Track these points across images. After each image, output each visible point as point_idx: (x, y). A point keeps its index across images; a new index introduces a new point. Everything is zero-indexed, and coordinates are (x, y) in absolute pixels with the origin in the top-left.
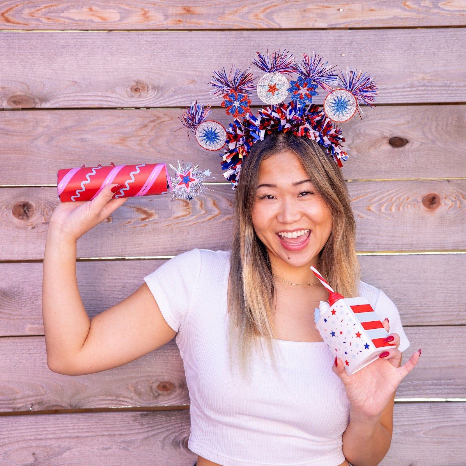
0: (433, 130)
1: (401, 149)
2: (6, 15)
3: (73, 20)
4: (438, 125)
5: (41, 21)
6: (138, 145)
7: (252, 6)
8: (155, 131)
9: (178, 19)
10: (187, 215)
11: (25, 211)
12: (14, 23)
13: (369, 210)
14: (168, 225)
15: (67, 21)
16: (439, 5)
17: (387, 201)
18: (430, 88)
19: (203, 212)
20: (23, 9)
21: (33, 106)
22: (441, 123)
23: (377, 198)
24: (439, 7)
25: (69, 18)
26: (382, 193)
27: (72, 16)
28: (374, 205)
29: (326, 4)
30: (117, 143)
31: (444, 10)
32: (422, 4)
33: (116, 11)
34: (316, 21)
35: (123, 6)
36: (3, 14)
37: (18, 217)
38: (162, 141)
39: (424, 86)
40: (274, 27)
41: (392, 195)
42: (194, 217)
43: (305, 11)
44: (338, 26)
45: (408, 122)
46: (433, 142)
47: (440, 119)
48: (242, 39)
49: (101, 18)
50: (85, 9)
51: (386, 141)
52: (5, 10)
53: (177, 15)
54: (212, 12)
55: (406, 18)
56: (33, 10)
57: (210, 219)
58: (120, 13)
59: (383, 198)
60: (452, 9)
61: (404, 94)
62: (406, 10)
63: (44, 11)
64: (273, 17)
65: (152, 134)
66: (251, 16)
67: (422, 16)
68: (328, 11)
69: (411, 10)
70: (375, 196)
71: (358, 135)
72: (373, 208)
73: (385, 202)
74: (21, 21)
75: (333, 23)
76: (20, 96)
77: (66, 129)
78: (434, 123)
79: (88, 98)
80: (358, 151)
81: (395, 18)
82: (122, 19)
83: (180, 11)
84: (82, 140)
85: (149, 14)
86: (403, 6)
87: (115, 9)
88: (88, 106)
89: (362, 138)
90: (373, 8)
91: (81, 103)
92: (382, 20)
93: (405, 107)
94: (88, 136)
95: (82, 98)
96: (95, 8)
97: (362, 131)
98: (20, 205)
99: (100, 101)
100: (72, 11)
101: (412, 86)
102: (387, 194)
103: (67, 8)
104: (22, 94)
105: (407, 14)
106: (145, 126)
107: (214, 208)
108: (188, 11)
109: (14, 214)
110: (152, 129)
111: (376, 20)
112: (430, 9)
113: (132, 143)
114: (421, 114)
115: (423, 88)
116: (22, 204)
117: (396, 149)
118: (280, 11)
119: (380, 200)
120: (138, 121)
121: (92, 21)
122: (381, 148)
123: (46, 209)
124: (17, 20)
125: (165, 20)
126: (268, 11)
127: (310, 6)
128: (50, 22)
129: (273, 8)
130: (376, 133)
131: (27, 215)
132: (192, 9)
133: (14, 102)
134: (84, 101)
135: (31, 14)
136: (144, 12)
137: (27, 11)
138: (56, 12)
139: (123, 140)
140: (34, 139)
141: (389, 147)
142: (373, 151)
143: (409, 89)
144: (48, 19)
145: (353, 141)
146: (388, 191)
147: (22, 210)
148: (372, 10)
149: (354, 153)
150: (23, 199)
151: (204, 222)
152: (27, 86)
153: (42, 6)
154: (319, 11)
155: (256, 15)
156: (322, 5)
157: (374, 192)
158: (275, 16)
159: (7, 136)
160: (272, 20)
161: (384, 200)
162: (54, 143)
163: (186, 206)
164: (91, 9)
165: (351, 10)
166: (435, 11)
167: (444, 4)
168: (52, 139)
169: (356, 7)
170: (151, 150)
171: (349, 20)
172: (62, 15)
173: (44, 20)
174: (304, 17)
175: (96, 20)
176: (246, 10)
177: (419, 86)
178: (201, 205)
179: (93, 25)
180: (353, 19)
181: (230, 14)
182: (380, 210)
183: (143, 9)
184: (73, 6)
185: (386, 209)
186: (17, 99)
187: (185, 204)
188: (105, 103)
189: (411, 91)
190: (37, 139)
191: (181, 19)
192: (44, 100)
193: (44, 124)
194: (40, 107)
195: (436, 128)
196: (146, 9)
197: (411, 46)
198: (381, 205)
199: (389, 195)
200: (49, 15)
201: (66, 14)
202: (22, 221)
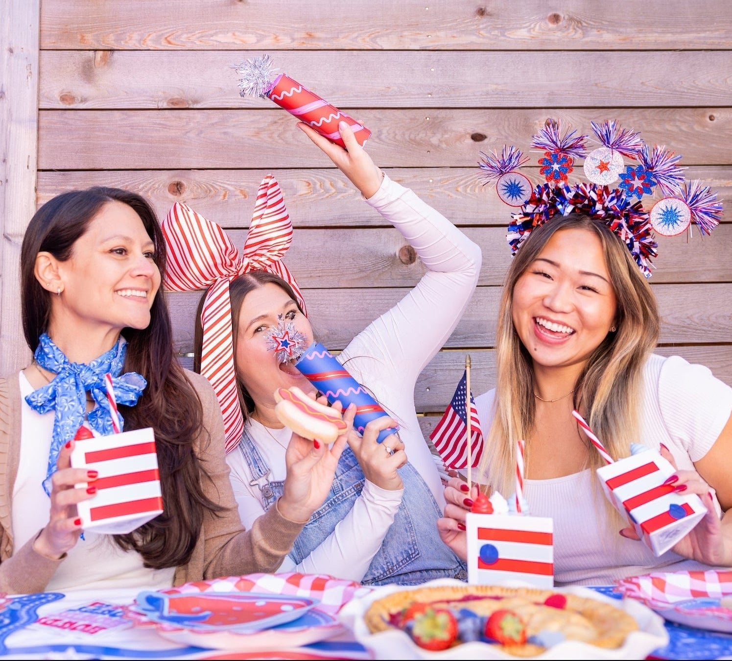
0: (506, 128)
1: (480, 143)
2: (168, 39)
3: (220, 42)
4: (509, 125)
5: (195, 43)
6: (270, 137)
7: (360, 32)
8: (283, 126)
9: (302, 41)
10: (308, 193)
11: (178, 189)
12: (175, 45)
13: (457, 191)
14: (294, 201)
15: (215, 43)
16: (506, 34)
17: (472, 183)
18: (501, 96)
19: (322, 191)
20: (182, 34)
21: (187, 106)
22: (512, 123)
23: (463, 182)
24: (506, 36)
25: (216, 41)
26: (467, 178)
27: (219, 40)
28: (461, 187)
29: (417, 32)
30: (253, 136)
31: (510, 38)
32: (493, 33)
33: (254, 35)
34: (410, 44)
35: (259, 32)
36: (166, 38)
37: (172, 194)
38: (288, 135)
39: (497, 94)
40: (377, 48)
41: (475, 179)
42: (315, 195)
43: (401, 36)
44: (428, 48)
45: (486, 122)
46: (506, 138)
47: (510, 120)
48: (353, 57)
49: (242, 41)
50: (230, 34)
51: (469, 137)
52: (168, 35)
53: (302, 38)
54: (329, 36)
55: (481, 43)
56: (189, 35)
57: (328, 197)
58: (257, 37)
59: (468, 181)
60: (516, 37)
61: (481, 100)
62: (480, 37)
63: (198, 35)
64: (377, 40)
65: (281, 128)
66: (359, 40)
67: (492, 42)
68: (419, 37)
69: (484, 37)
70: (462, 180)
71: (446, 132)
72: (460, 189)
73: (470, 185)
74: (179, 43)
75: (424, 46)
76: (177, 99)
77: (213, 124)
78: (507, 123)
79: (231, 101)
80: (447, 144)
81: (472, 43)
82: (258, 41)
83: (303, 35)
84: (225, 133)
85: (279, 38)
86: (478, 34)
87: (253, 34)
88: (230, 107)
89: (449, 133)
90: (455, 35)
91: (224, 104)
92: (462, 45)
93: (483, 111)
94: (230, 130)
95: (226, 100)
96: (237, 33)
97: (449, 128)
98: (174, 184)
99: (241, 102)
100: (220, 35)
101: (487, 94)
102: (471, 178)
103: (216, 34)
104: (178, 97)
105: (481, 40)
106: (275, 122)
107: (331, 188)
108: (310, 35)
109: (169, 191)
110: (281, 125)
111: (457, 44)
112: (499, 37)
113: (264, 136)
114: (496, 116)
115: (497, 96)
116: (176, 183)
117: (477, 143)
118: (382, 36)
119: (466, 183)
120: (270, 119)
121: (234, 43)
122: (465, 141)
123: (195, 188)
124: (176, 43)
125: (292, 42)
126: (373, 36)
127: (405, 33)
128: (202, 44)
129: (377, 34)
130: (461, 129)
131: (179, 191)
132: (313, 34)
133: (172, 103)
134: (227, 102)
135: (188, 38)
136: (275, 36)
137: (185, 36)
138: (207, 36)
139: (257, 134)
140: (187, 132)
141: (471, 141)
142: (458, 144)
143: (485, 97)
144: (201, 41)
145: (442, 137)
146: (471, 176)
147: (176, 188)
148: (454, 37)
149: (444, 146)
150: (177, 180)
151: (322, 199)
152: (183, 91)
153: (197, 32)
154: (413, 37)
155: (364, 39)
156: (414, 32)
157: (460, 176)
158: (378, 40)
159: (166, 130)
160: (376, 43)
161: (469, 183)
162: (203, 135)
163: (308, 186)
164: (234, 34)
165: (437, 36)
166: (502, 38)
167: (509, 34)
168: (201, 132)
169: (442, 34)
170: (280, 141)
171: (437, 44)
172: (212, 38)
173: (198, 43)
174: (400, 41)
175: (238, 42)
176: (355, 35)
177: (493, 95)
178: (321, 185)
179: (236, 46)
180: (439, 43)
181: (343, 38)
182: (466, 191)
183: (274, 34)
184: (220, 32)
185: (471, 190)
186: (175, 101)
187: (307, 184)
188: (243, 104)
189: (487, 98)
190: (189, 132)
191: (305, 42)
192: (196, 102)
193: (195, 121)
194: (192, 107)
195: (508, 127)
196: (277, 34)
197: (485, 63)
198: (466, 187)
199: (473, 179)
200: (201, 39)
201: (214, 38)
202: (176, 197)
